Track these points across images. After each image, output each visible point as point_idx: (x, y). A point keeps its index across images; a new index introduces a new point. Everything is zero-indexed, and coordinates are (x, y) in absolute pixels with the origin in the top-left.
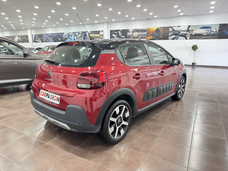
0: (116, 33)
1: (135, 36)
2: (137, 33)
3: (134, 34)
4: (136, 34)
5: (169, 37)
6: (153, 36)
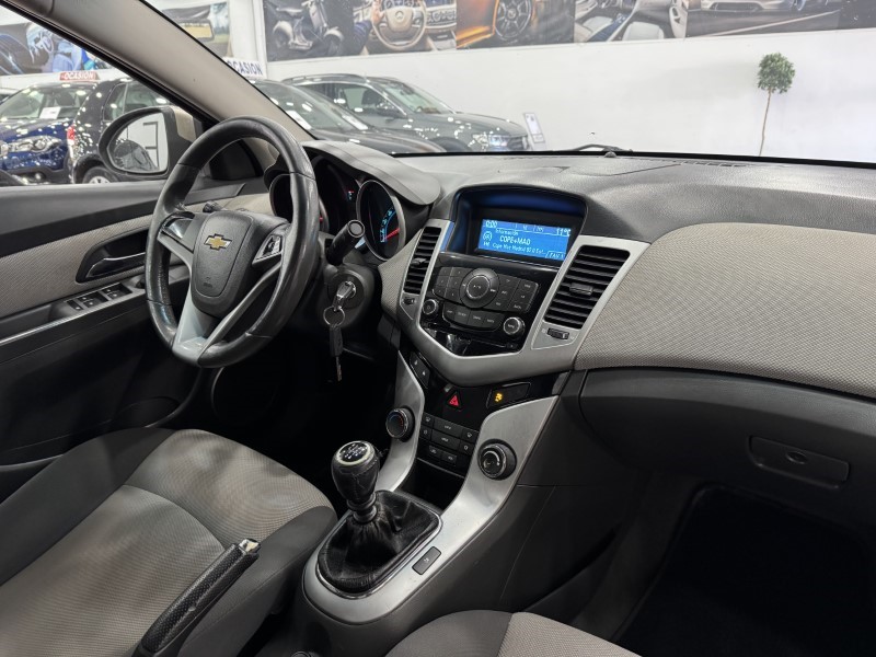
0: (292, 11)
1: (394, 25)
2: (403, 8)
3: (391, 12)
4: (398, 15)
5: (577, 27)
6: (488, 22)
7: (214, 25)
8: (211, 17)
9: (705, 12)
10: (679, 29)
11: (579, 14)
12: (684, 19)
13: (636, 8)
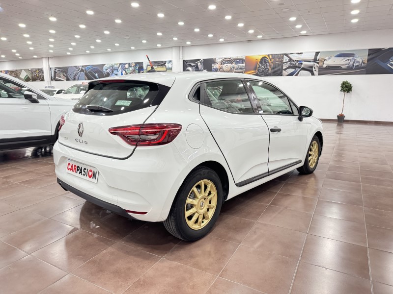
0: (192, 64)
1: (225, 70)
4: (227, 67)
5: (284, 71)
6: (255, 69)
7: (167, 67)
8: (166, 64)
9: (324, 68)
10: (316, 73)
11: (284, 68)
12: (317, 70)
13: (302, 66)
